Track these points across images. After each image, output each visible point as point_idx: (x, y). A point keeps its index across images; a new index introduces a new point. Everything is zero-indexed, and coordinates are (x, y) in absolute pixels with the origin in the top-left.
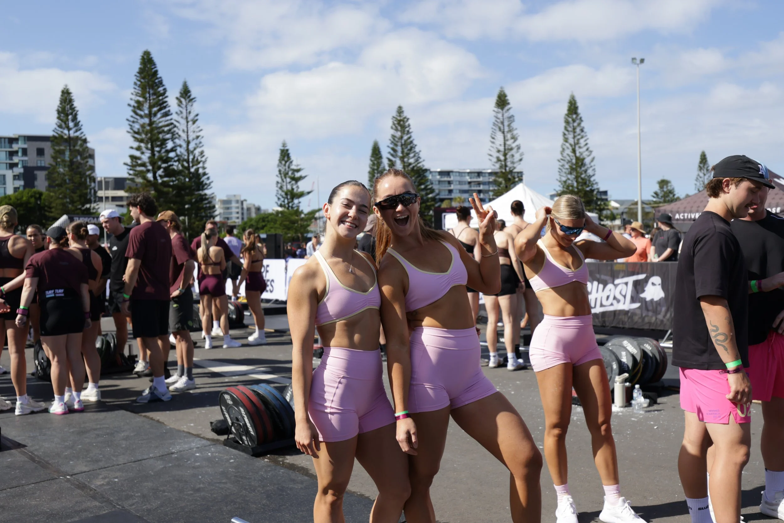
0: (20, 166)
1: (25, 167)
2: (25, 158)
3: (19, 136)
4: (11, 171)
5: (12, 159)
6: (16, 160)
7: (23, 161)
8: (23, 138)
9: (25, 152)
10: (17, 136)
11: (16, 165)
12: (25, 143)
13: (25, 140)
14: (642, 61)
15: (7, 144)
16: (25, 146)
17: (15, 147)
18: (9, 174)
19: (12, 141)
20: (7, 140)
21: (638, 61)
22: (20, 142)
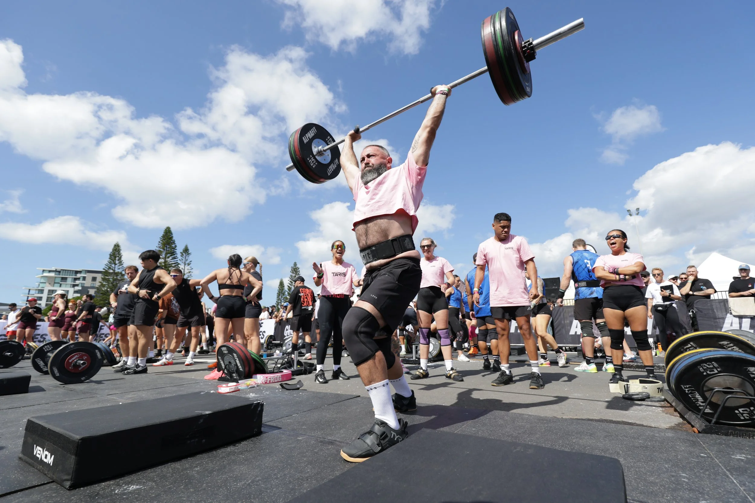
0: (79, 286)
1: (83, 287)
2: (84, 282)
3: (83, 270)
4: (73, 289)
5: (75, 282)
6: (77, 282)
7: (82, 283)
8: (85, 271)
9: (84, 278)
10: (81, 270)
11: (77, 285)
12: (86, 274)
15: (74, 274)
17: (79, 275)
18: (71, 290)
19: (77, 272)
20: (74, 272)
22: (82, 273)
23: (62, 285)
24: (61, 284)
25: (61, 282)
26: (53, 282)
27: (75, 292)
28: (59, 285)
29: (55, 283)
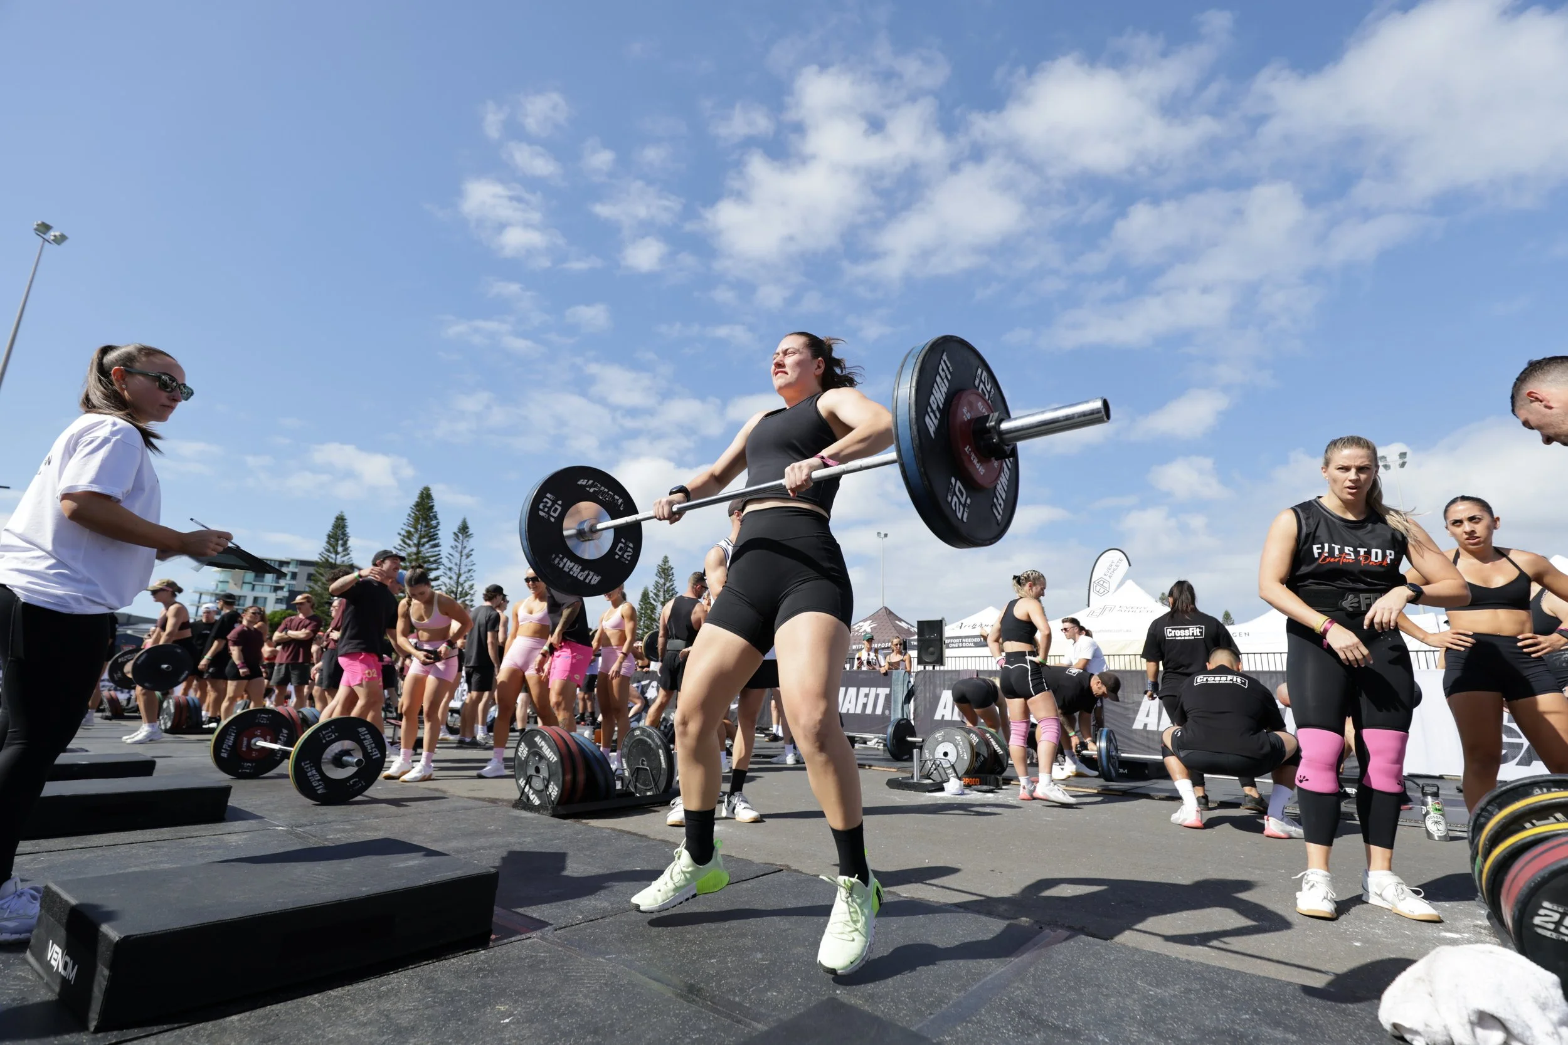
0: (285, 590)
2: (293, 582)
3: (292, 560)
4: (274, 594)
5: (278, 583)
6: (282, 583)
7: (289, 584)
8: (295, 562)
9: (294, 576)
10: (289, 560)
11: (281, 588)
12: (296, 568)
13: (297, 564)
14: (886, 535)
15: (277, 568)
16: (296, 570)
17: (285, 570)
18: (272, 597)
19: (282, 564)
20: (277, 563)
21: (882, 536)
22: (291, 566)
23: (256, 587)
24: (254, 586)
25: (255, 581)
26: (241, 582)
27: (279, 601)
28: (251, 586)
29: (244, 583)
